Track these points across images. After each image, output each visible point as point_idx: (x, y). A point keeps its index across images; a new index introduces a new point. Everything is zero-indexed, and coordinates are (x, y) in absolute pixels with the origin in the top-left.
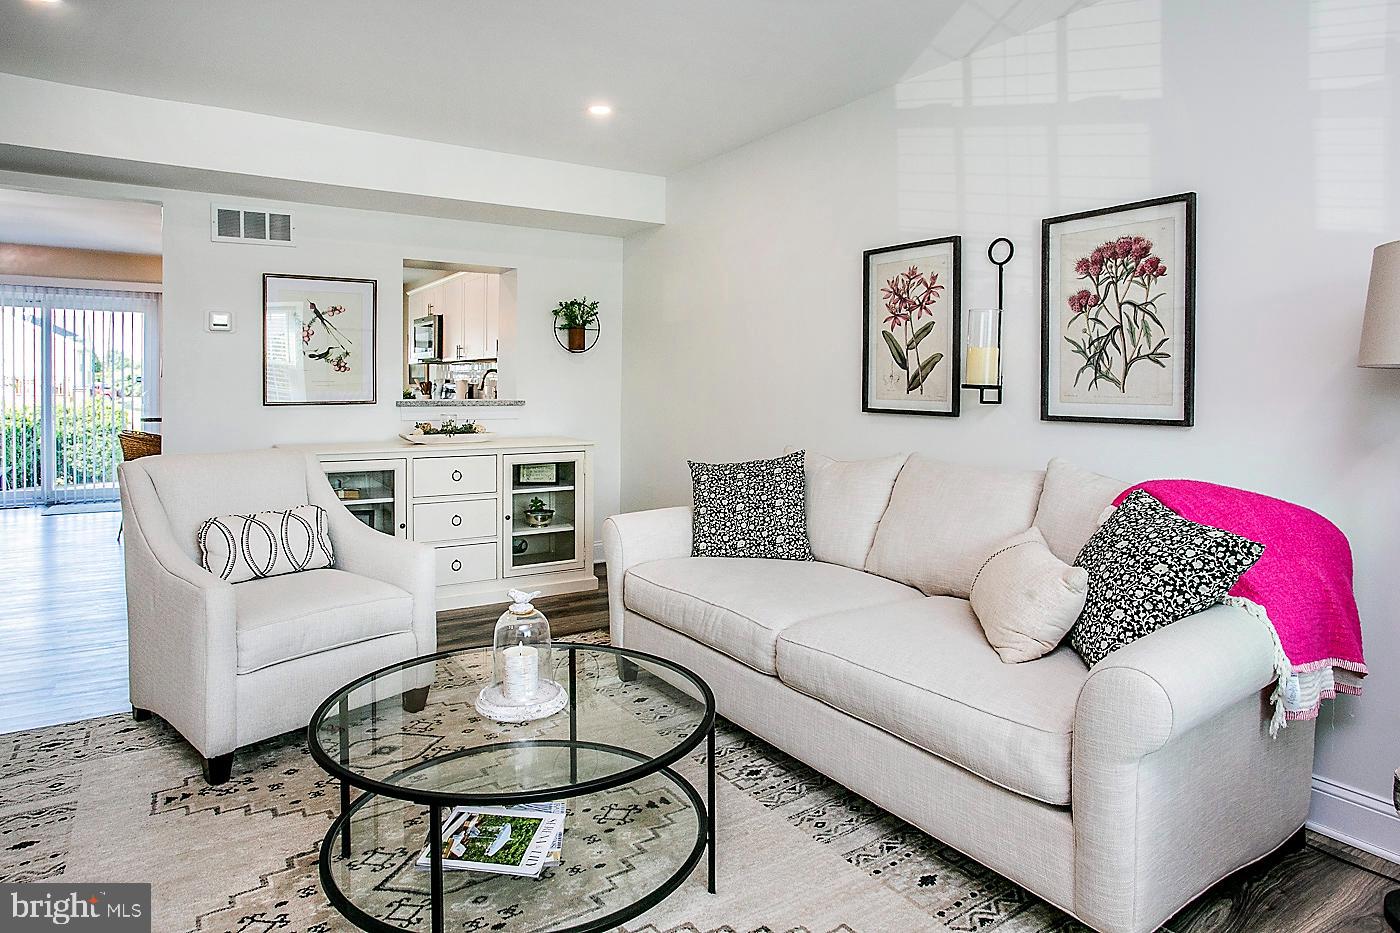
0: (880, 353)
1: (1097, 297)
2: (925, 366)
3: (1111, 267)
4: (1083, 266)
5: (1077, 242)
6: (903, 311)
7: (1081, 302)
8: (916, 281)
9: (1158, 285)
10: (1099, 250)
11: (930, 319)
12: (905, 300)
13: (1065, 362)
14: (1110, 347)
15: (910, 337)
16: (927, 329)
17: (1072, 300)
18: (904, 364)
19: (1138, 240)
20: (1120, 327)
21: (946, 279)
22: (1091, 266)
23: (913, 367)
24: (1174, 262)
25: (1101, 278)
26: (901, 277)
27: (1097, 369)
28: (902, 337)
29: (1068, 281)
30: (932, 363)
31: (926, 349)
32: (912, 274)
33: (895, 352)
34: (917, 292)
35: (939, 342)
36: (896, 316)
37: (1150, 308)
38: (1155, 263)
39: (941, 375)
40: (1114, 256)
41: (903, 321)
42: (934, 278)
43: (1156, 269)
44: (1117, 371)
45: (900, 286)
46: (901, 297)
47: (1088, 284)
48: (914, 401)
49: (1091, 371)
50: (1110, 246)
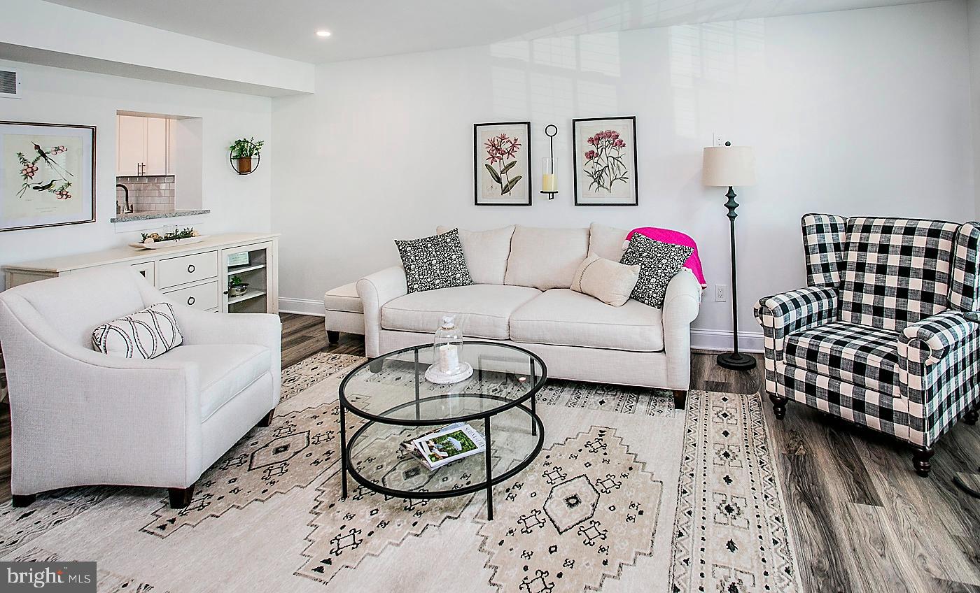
0: (484, 174)
1: (597, 154)
2: (511, 182)
3: (603, 142)
4: (590, 140)
5: (587, 131)
6: (498, 155)
7: (591, 155)
8: (505, 141)
9: (622, 150)
10: (598, 134)
11: (514, 160)
12: (499, 150)
13: (585, 181)
14: (604, 174)
15: (502, 168)
16: (512, 164)
17: (586, 154)
18: (499, 181)
19: (614, 132)
20: (608, 166)
21: (523, 140)
22: (594, 141)
23: (505, 182)
24: (628, 141)
25: (599, 146)
26: (496, 138)
27: (599, 183)
28: (497, 167)
29: (584, 147)
30: (516, 180)
31: (512, 174)
32: (503, 137)
33: (494, 176)
34: (506, 146)
35: (520, 170)
36: (493, 157)
37: (620, 159)
38: (621, 142)
39: (522, 185)
40: (604, 137)
41: (498, 160)
42: (516, 140)
43: (621, 144)
44: (607, 184)
45: (496, 143)
46: (496, 148)
47: (593, 148)
48: (506, 199)
49: (596, 184)
50: (602, 133)
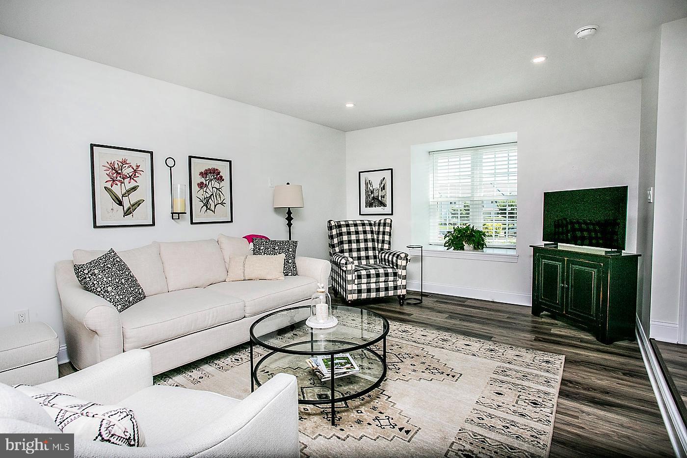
0: (104, 199)
1: (206, 184)
2: (134, 205)
3: (210, 176)
4: (201, 174)
5: (199, 166)
6: (119, 178)
7: (201, 185)
8: (127, 166)
9: (222, 184)
10: (206, 170)
11: (136, 184)
12: (120, 174)
13: (197, 205)
14: (210, 200)
15: (124, 191)
16: (134, 189)
17: (198, 184)
18: (120, 203)
19: (217, 170)
20: (213, 194)
21: (145, 167)
22: (204, 174)
23: (127, 205)
24: (226, 177)
25: (207, 179)
26: (116, 162)
27: (207, 207)
28: (118, 190)
29: (197, 179)
30: (138, 203)
31: (134, 197)
32: (124, 162)
33: (114, 197)
34: (127, 171)
35: (143, 193)
36: (114, 181)
37: (220, 190)
38: (221, 177)
39: (145, 209)
40: (211, 173)
41: (119, 184)
42: (138, 167)
43: (221, 179)
44: (212, 208)
45: (116, 166)
46: (117, 172)
47: (203, 180)
48: (128, 220)
49: (205, 207)
50: (209, 169)
